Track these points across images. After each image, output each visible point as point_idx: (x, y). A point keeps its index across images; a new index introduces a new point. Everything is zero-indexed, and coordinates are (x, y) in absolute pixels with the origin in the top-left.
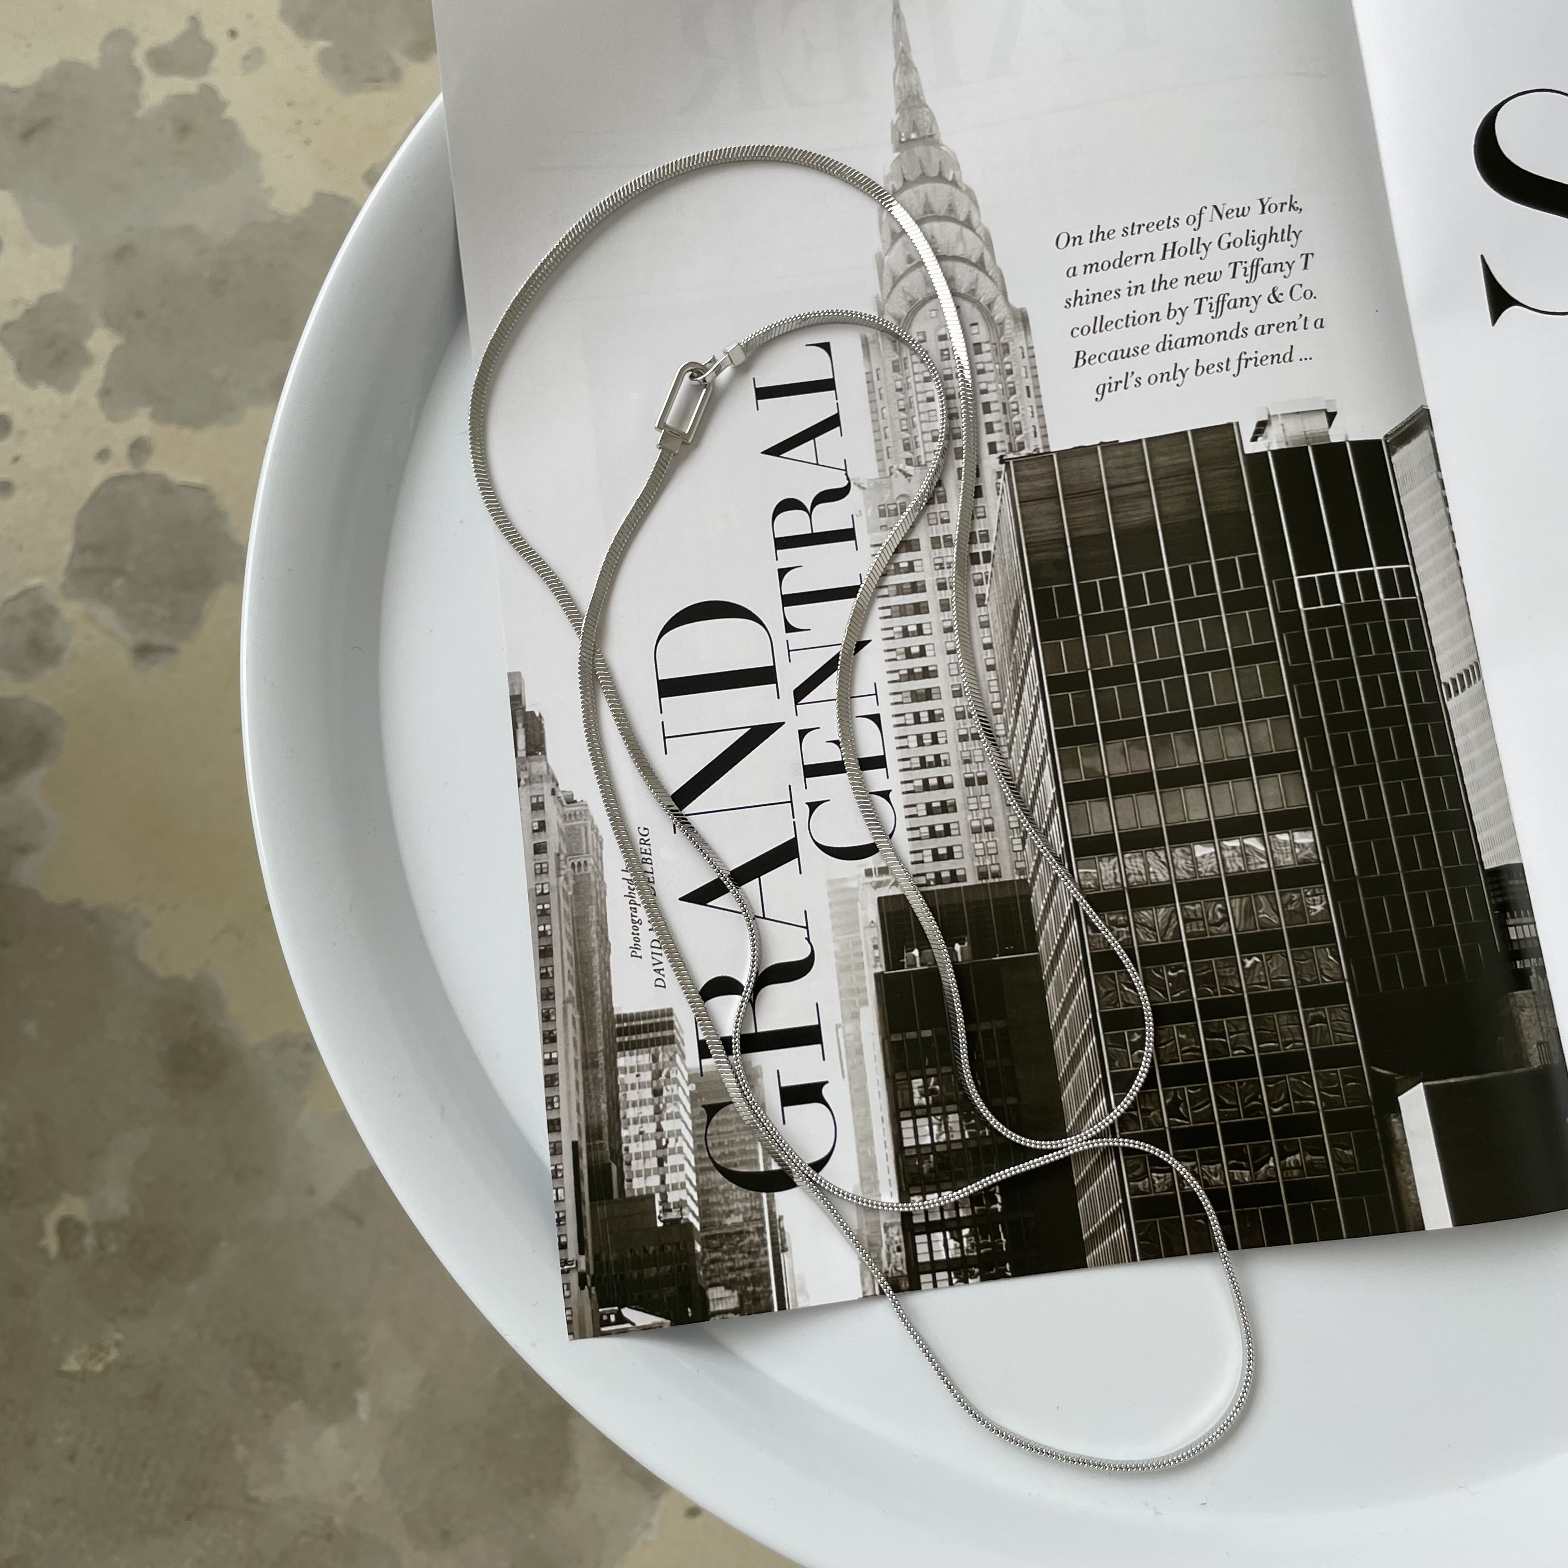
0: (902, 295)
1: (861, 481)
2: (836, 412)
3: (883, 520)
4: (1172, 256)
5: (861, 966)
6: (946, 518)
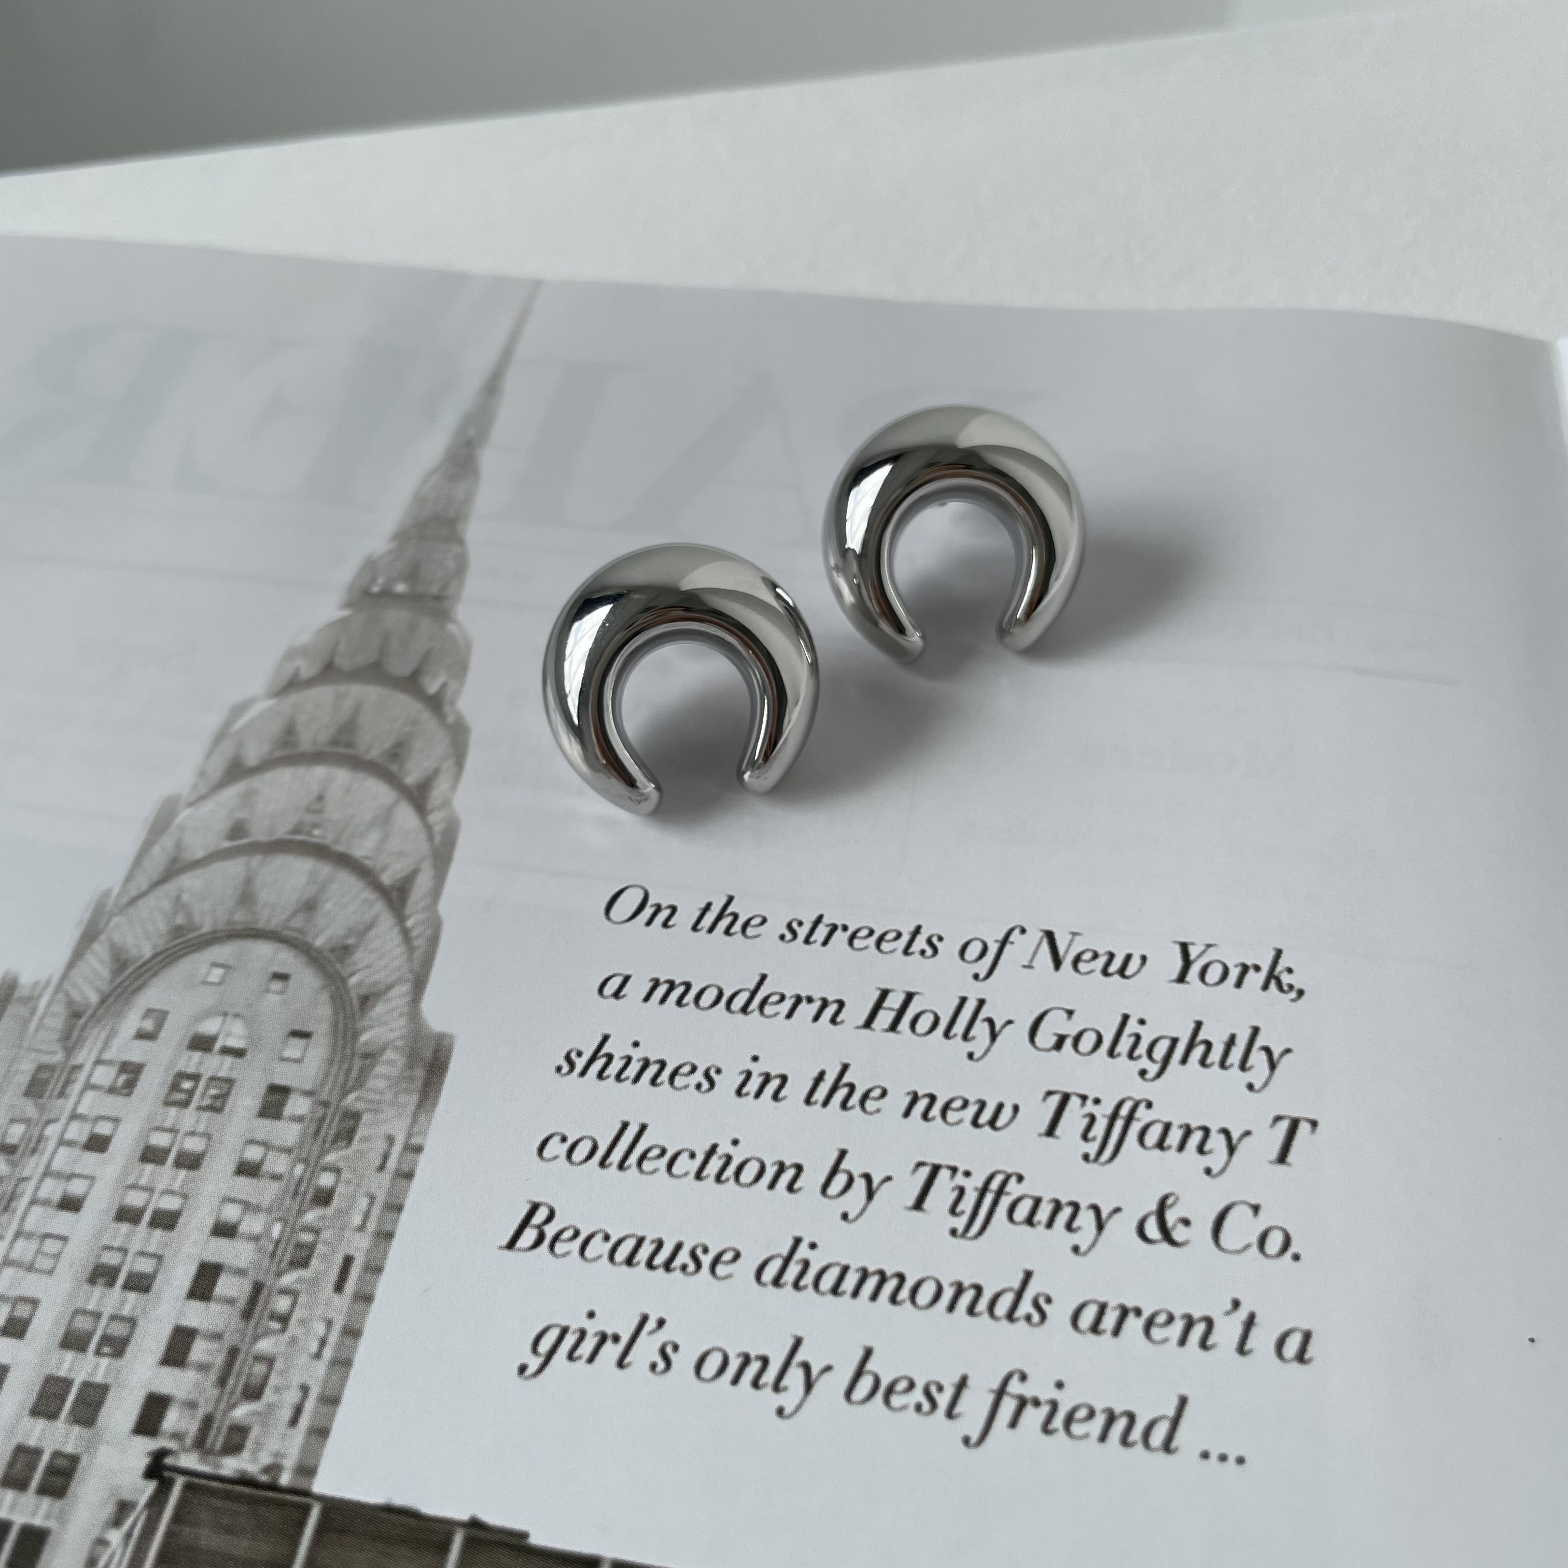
0: (166, 904)
4: (893, 1027)
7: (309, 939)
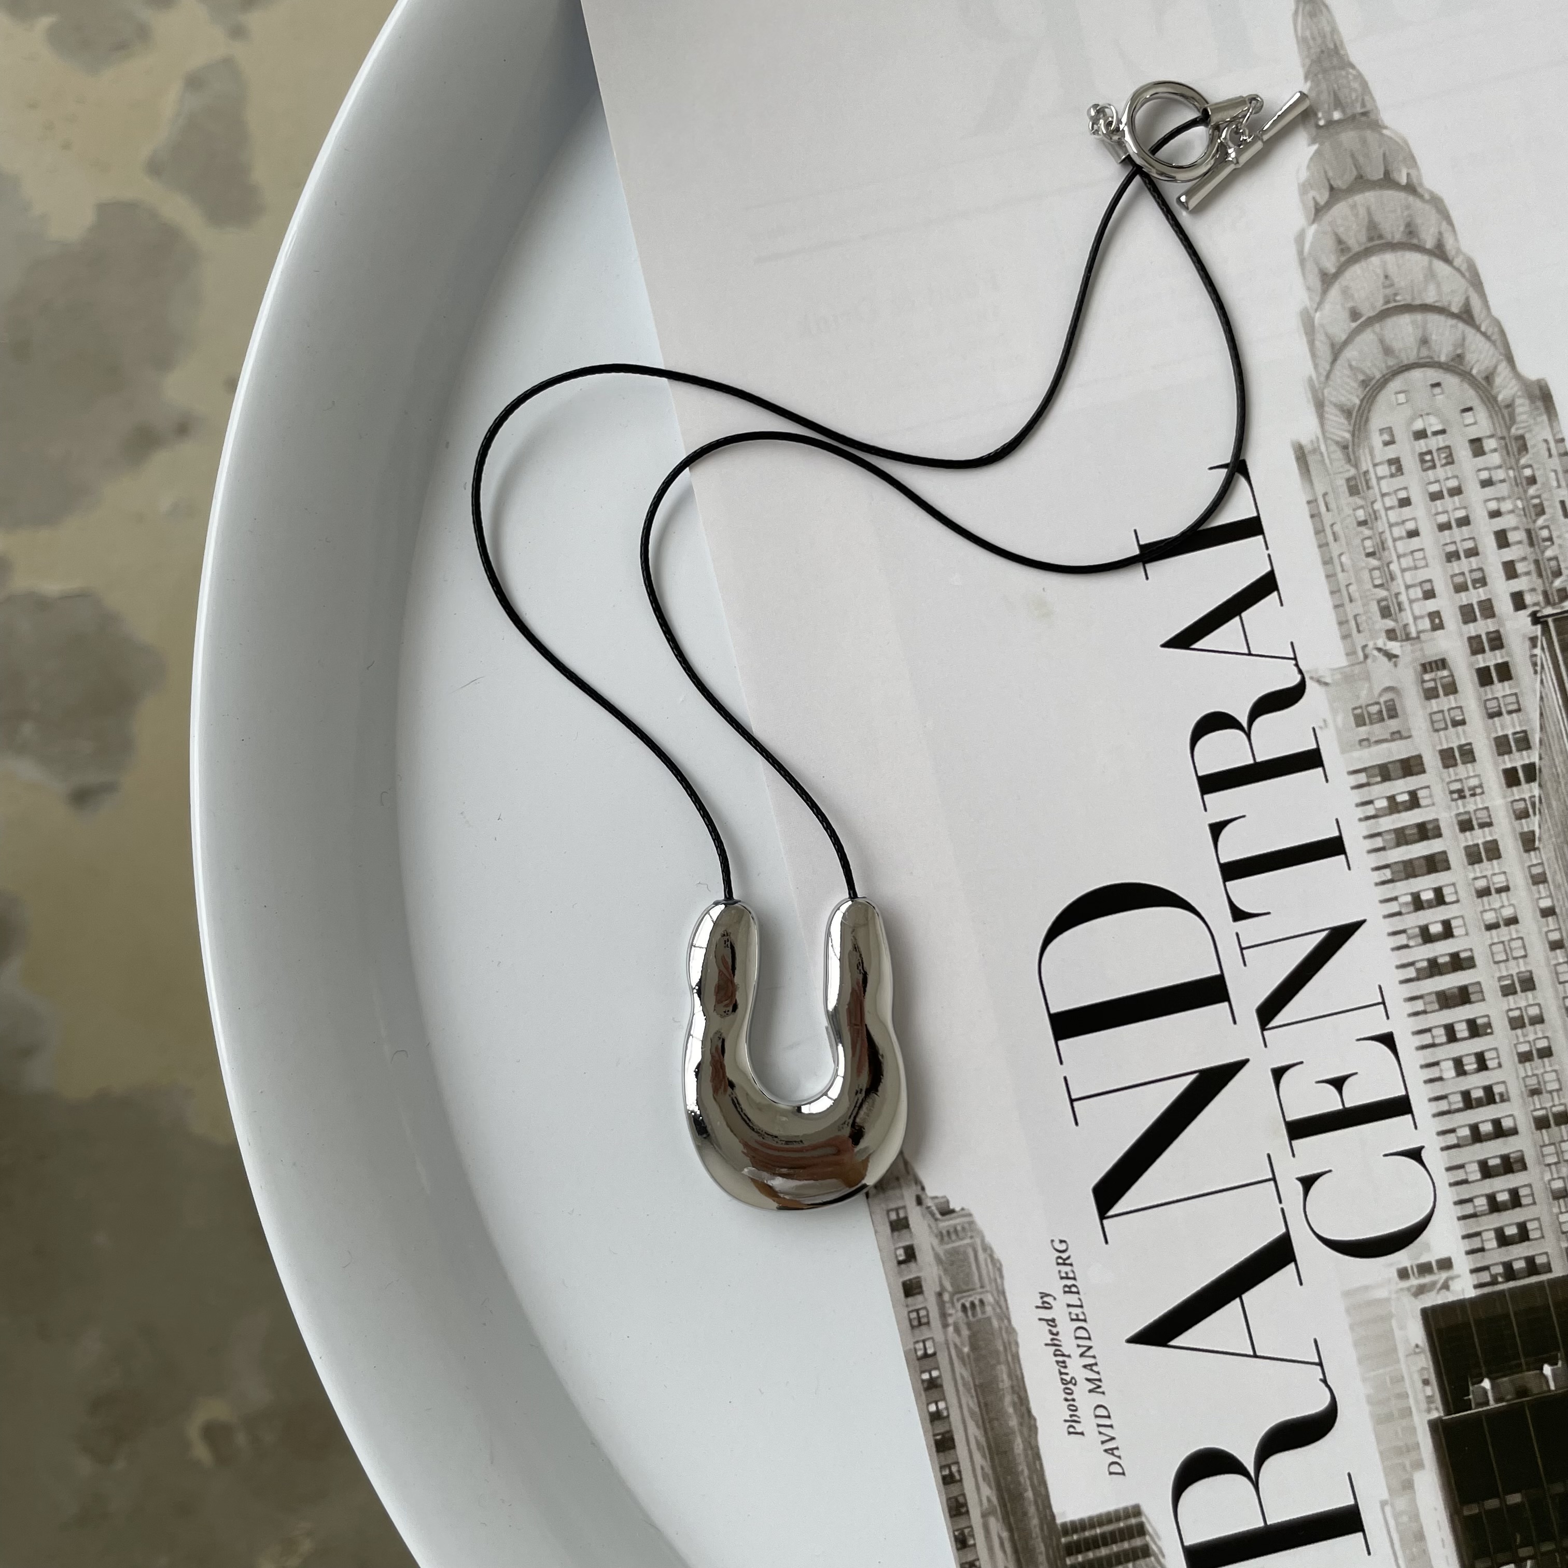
0: (1347, 372)
1: (1321, 673)
2: (1269, 569)
3: (1363, 731)
5: (1407, 1413)
6: (1459, 718)
7: (1436, 359)
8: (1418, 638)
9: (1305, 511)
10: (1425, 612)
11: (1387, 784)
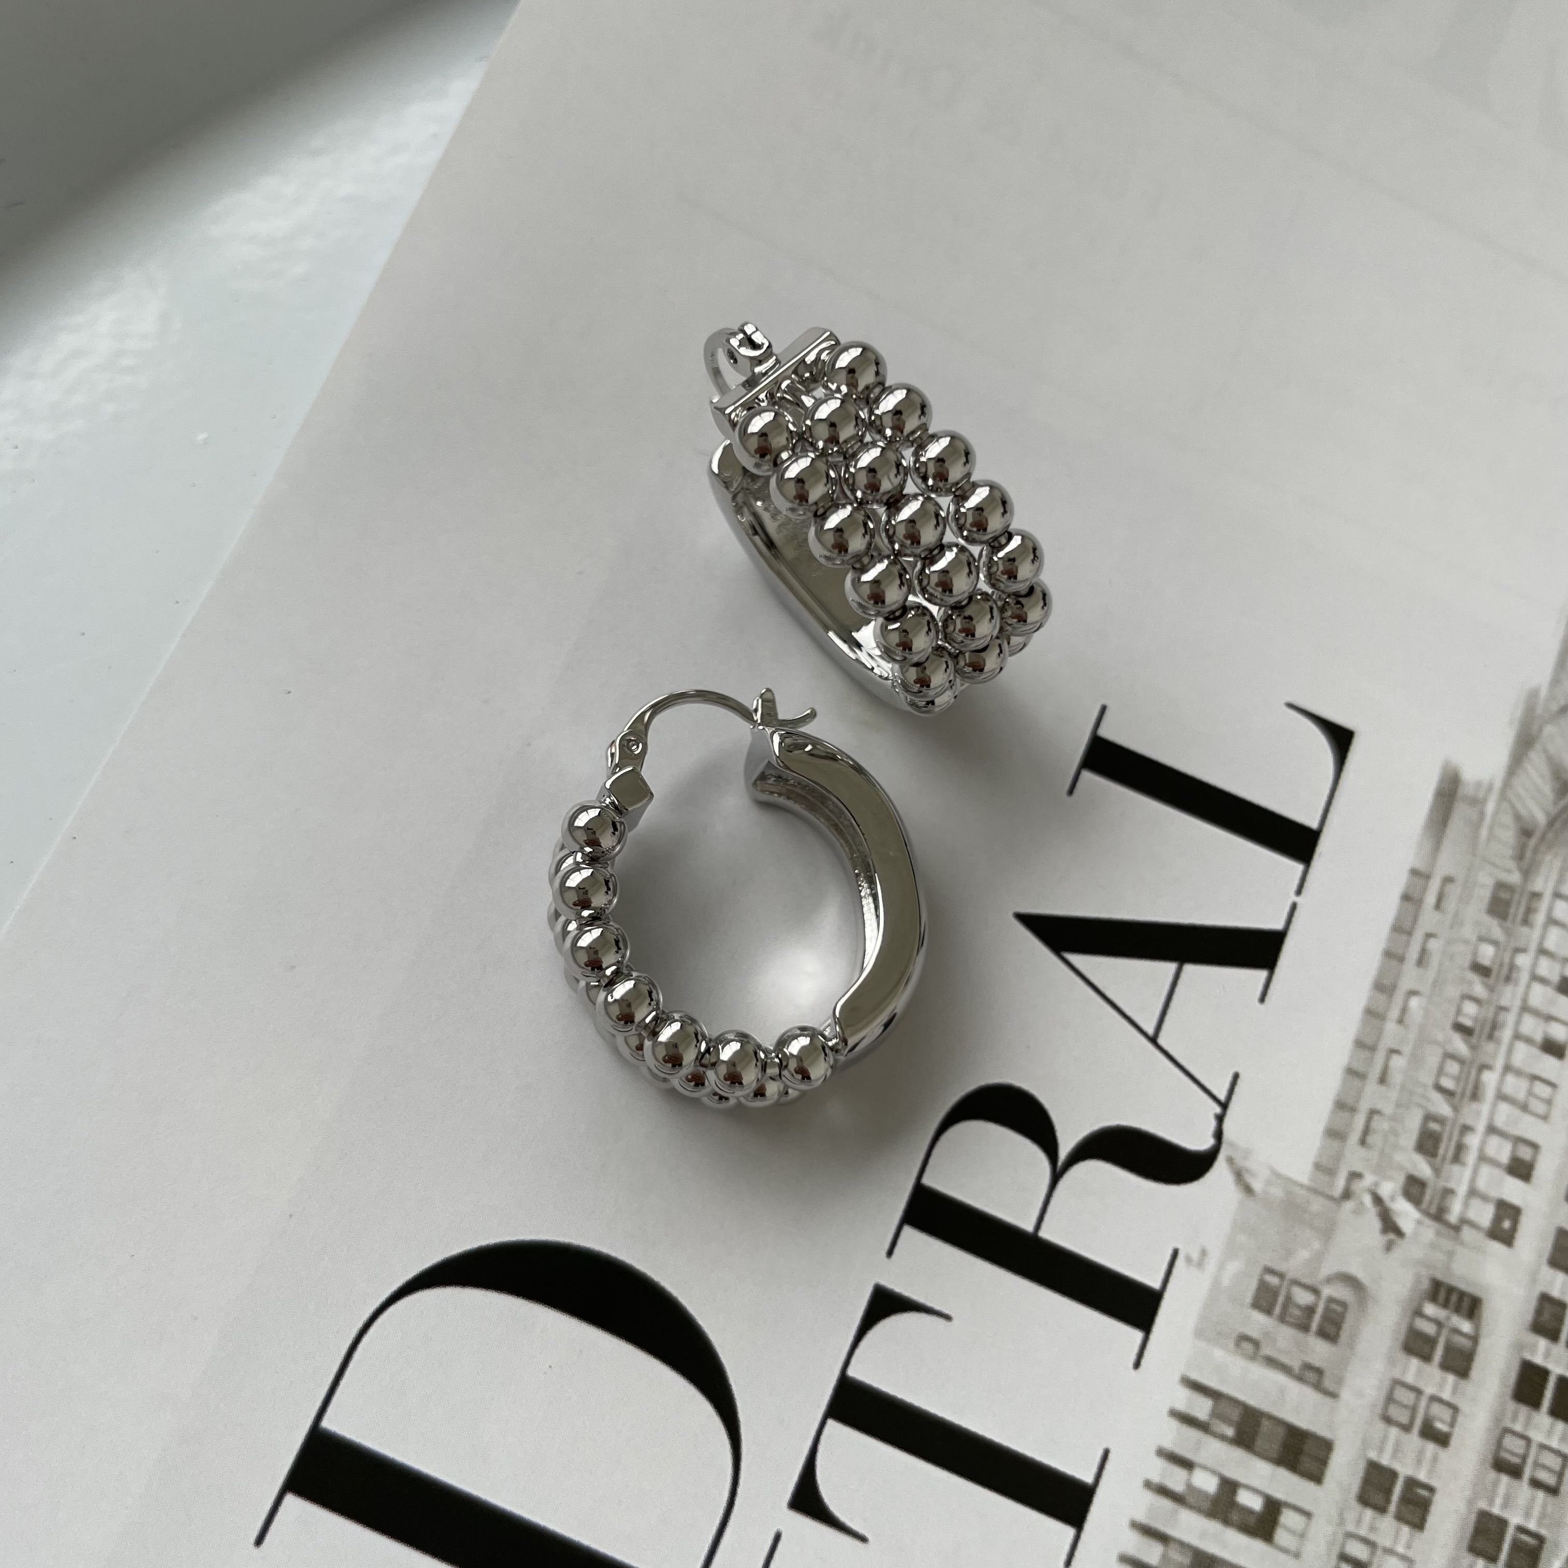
1: (1252, 1163)
2: (1278, 925)
3: (1258, 1323)
6: (1440, 1426)
8: (1457, 1229)
9: (1398, 882)
10: (1495, 1193)
11: (1238, 1453)
